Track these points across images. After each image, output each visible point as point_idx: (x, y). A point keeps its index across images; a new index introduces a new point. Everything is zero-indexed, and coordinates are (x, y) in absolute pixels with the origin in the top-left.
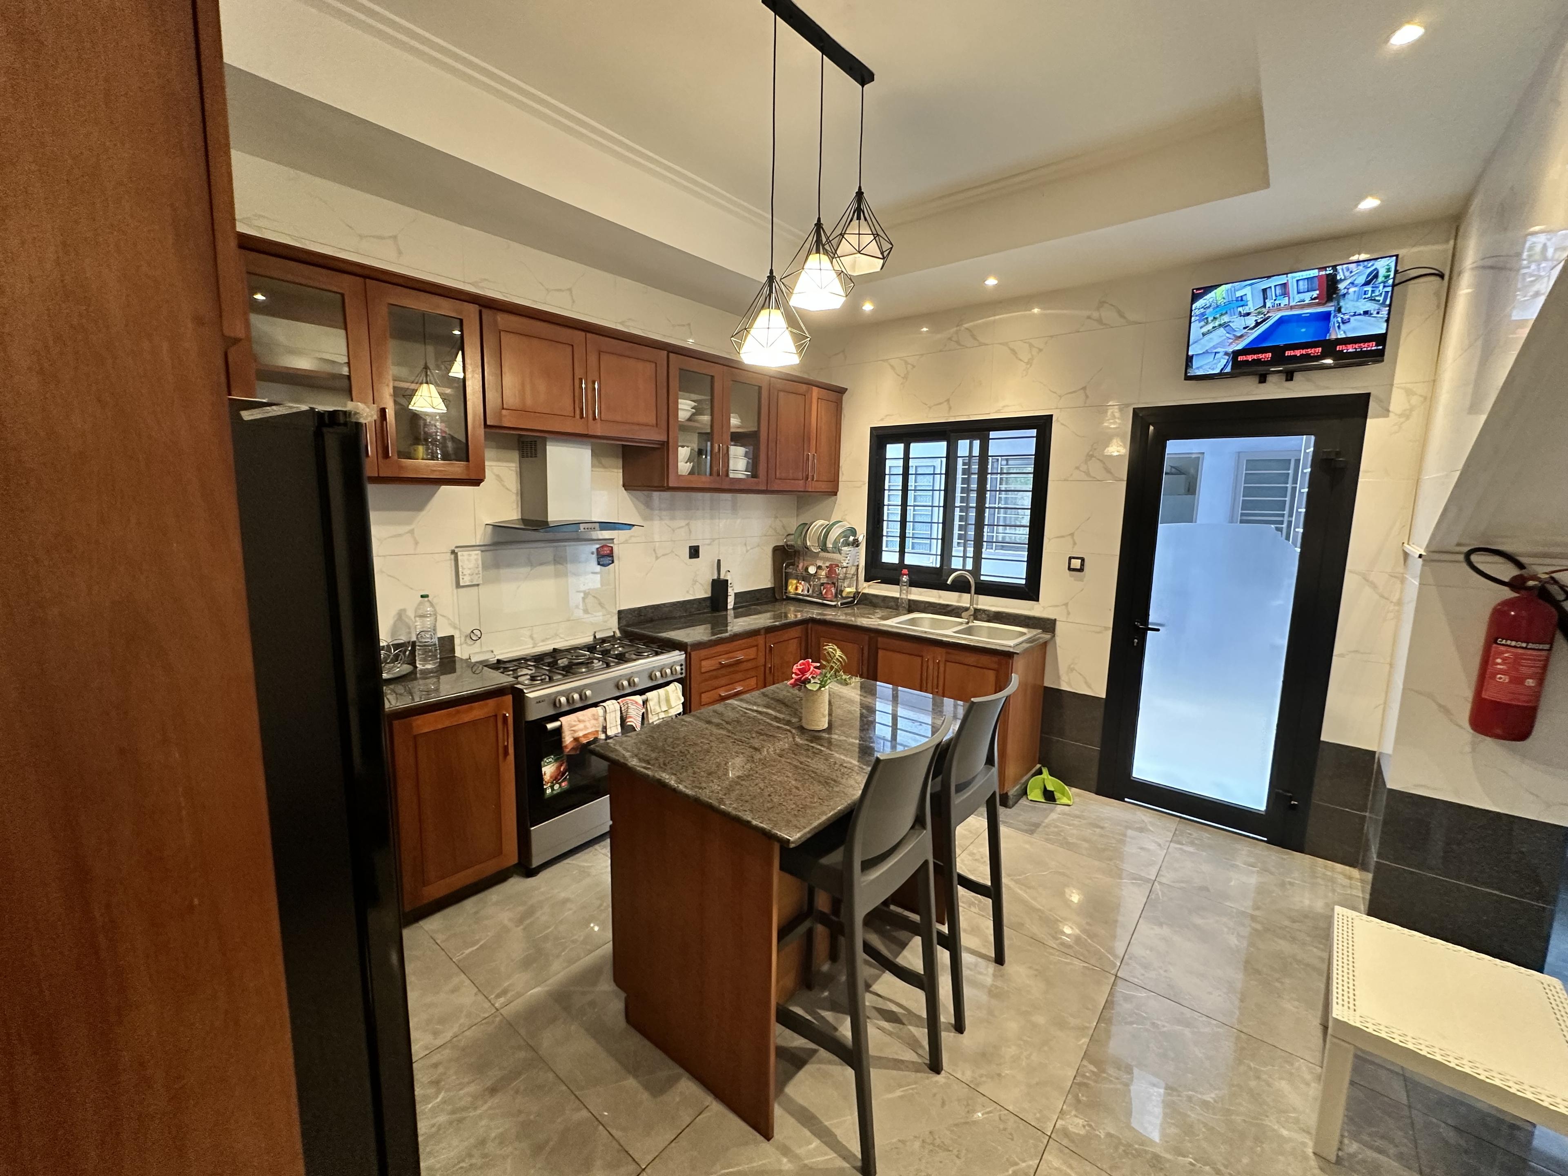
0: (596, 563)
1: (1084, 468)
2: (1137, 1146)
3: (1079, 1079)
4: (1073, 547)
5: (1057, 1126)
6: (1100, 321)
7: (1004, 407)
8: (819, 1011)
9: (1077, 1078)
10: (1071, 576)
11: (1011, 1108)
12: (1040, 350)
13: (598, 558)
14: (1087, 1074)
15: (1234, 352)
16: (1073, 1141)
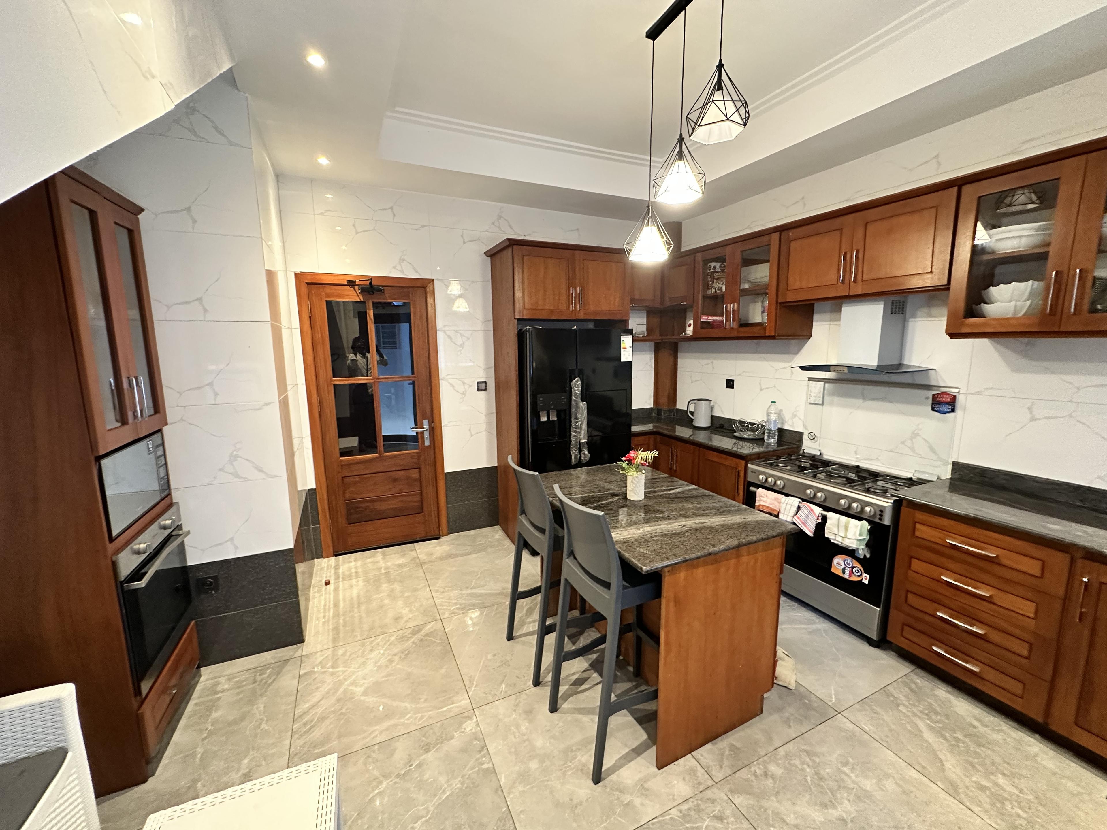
0: (930, 408)
2: (439, 746)
3: (485, 751)
5: (474, 716)
8: (598, 654)
9: (486, 751)
11: (497, 702)
13: (932, 404)
14: (484, 759)
16: (464, 717)
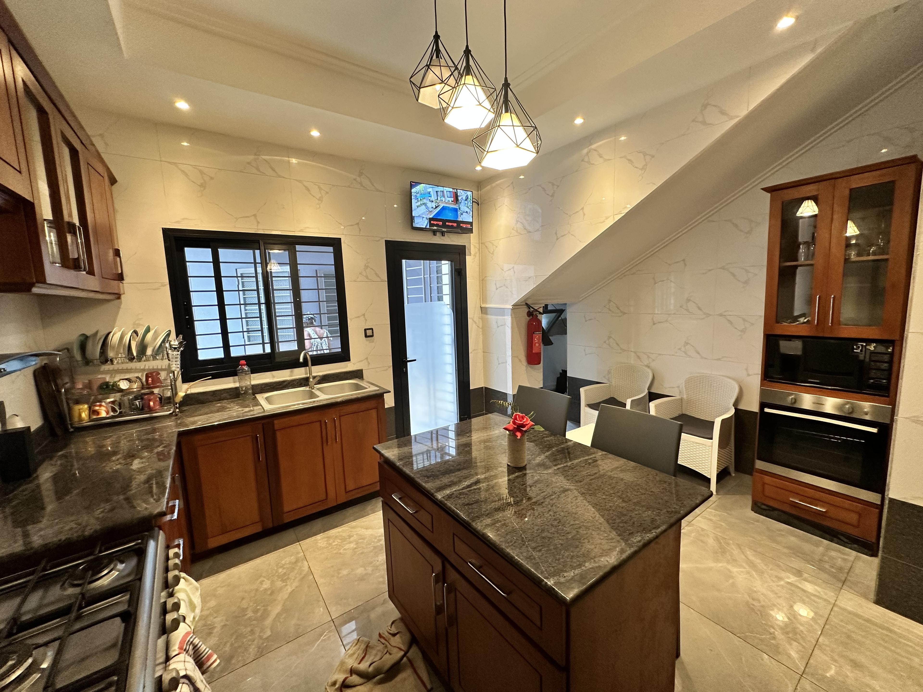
1: (364, 273)
4: (365, 323)
6: (361, 184)
7: (306, 228)
10: (367, 341)
12: (327, 193)
15: (429, 218)
